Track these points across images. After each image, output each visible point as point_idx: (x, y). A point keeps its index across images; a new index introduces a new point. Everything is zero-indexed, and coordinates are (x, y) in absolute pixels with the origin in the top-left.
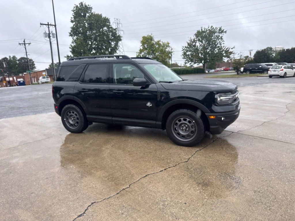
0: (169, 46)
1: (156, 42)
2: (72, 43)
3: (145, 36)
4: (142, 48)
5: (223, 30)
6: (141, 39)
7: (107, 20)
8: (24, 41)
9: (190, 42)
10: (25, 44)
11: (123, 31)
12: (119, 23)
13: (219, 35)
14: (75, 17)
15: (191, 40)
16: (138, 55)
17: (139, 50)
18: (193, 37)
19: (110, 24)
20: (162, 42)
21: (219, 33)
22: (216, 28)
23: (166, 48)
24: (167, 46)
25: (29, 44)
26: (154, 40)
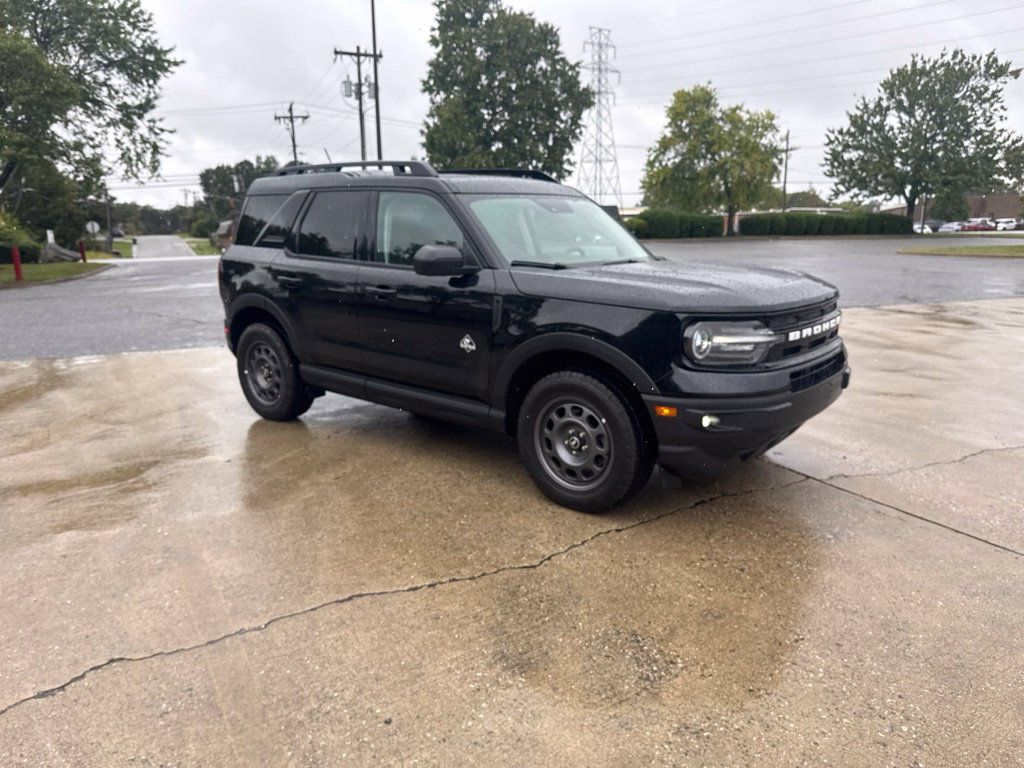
0: (773, 127)
1: (724, 113)
2: (428, 116)
3: (686, 90)
4: (669, 135)
5: (1008, 65)
6: (669, 101)
7: (548, 35)
8: (290, 110)
9: (859, 113)
10: (291, 119)
11: (617, 72)
12: (607, 45)
13: (986, 84)
14: (444, 27)
15: (865, 105)
16: (652, 158)
17: (659, 142)
18: (874, 93)
19: (560, 49)
20: (748, 112)
21: (987, 75)
22: (974, 58)
23: (762, 136)
24: (766, 128)
25: (305, 118)
26: (716, 105)
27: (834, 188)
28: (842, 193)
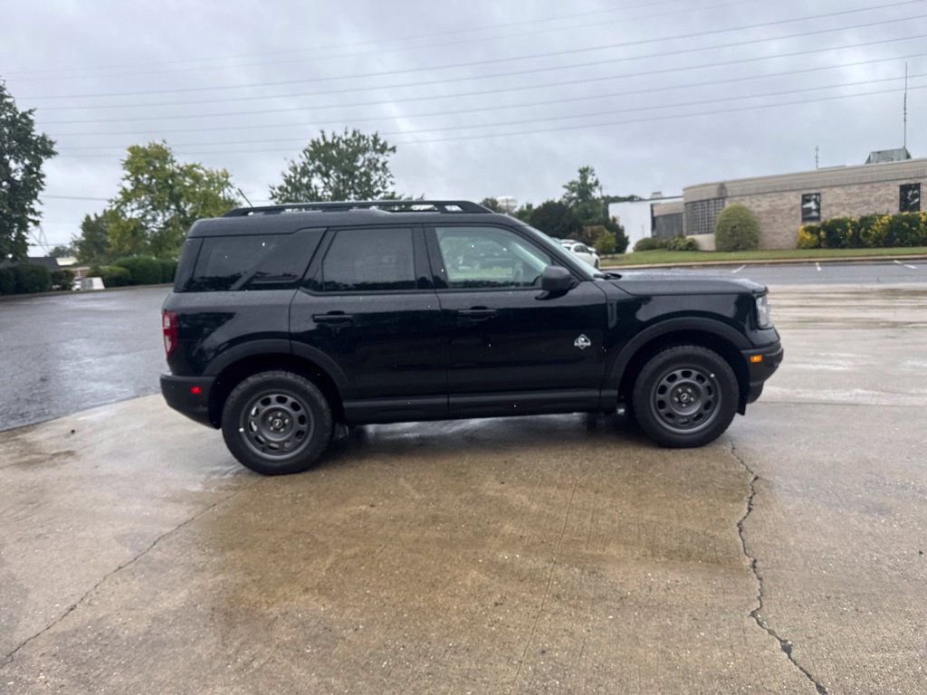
0: (228, 184)
1: (181, 169)
4: (129, 187)
5: (387, 143)
6: (126, 155)
9: (292, 174)
15: (295, 169)
16: (113, 208)
17: (120, 193)
18: (300, 160)
20: (204, 170)
21: (375, 151)
23: (219, 190)
24: (221, 184)
26: (173, 162)
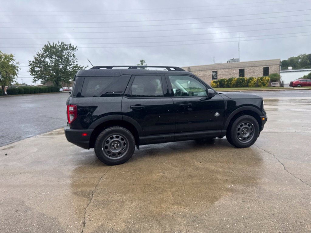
5: (73, 47)
15: (39, 55)
21: (70, 50)
22: (66, 45)
27: (34, 79)
28: (37, 81)
